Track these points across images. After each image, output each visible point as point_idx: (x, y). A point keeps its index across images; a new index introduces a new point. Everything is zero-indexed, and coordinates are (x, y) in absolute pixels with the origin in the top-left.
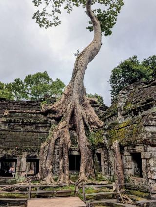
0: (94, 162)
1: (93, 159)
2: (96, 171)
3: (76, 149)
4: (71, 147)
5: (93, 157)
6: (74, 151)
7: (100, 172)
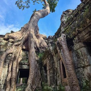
0: (41, 74)
1: (41, 72)
2: (43, 83)
3: (26, 64)
4: (22, 62)
5: (41, 69)
6: (24, 65)
7: (46, 84)
